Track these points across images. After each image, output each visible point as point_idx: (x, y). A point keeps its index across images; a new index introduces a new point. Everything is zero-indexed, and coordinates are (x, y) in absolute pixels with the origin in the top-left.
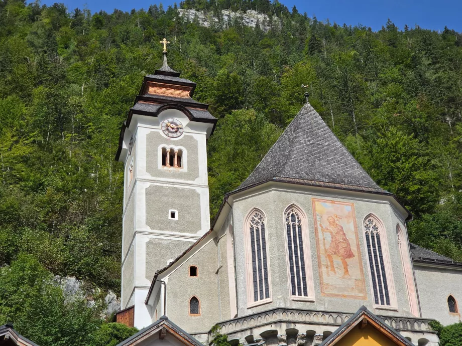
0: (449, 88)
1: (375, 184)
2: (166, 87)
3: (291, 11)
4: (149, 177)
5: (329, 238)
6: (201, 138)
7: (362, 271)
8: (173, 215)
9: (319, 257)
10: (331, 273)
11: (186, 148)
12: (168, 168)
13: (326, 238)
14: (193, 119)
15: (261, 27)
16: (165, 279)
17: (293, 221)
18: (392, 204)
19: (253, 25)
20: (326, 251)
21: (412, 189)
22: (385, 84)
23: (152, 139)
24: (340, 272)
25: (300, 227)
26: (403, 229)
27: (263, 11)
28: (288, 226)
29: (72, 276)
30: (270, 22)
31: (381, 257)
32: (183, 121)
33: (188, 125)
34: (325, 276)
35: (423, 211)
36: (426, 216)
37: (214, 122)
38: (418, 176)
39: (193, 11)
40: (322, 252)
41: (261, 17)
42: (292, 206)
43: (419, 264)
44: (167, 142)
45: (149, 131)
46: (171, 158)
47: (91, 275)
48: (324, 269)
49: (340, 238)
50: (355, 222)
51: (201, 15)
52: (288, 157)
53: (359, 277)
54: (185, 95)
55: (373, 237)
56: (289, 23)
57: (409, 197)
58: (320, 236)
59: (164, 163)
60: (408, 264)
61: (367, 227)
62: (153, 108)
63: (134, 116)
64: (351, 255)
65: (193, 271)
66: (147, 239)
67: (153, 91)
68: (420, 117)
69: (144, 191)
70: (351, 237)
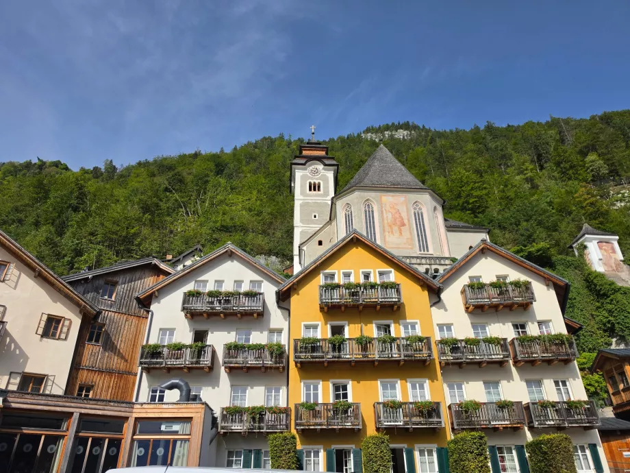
0: (502, 150)
1: (420, 183)
2: (312, 150)
3: (421, 127)
4: (302, 198)
5: (390, 216)
6: (330, 175)
7: (411, 233)
8: (315, 217)
9: (384, 227)
10: (392, 236)
11: (322, 180)
12: (313, 192)
13: (389, 217)
14: (325, 165)
15: (406, 138)
16: (305, 248)
17: (369, 208)
18: (431, 195)
19: (402, 137)
20: (388, 223)
21: (471, 201)
22: (466, 153)
23: (303, 178)
24: (397, 234)
25: (373, 211)
26: (440, 208)
27: (406, 129)
28: (366, 211)
29: (274, 255)
30: (410, 135)
31: (423, 225)
32: (320, 167)
33: (323, 169)
34: (387, 237)
35: (479, 213)
36: (480, 215)
37: (337, 165)
38: (475, 194)
39: (370, 134)
40: (386, 225)
41: (405, 132)
42: (368, 200)
43: (450, 228)
44: (312, 178)
45: (302, 174)
46: (314, 187)
47: (283, 255)
48: (387, 234)
49: (397, 216)
50: (407, 206)
51: (374, 136)
52: (367, 174)
53: (409, 236)
54: (323, 153)
55: (418, 214)
56: (420, 133)
57: (470, 206)
58: (385, 216)
59: (310, 190)
60: (442, 229)
61: (415, 209)
62: (303, 161)
63: (293, 166)
64: (403, 225)
65: (320, 243)
66: (300, 229)
67: (305, 153)
68: (484, 167)
69: (299, 205)
70: (404, 215)
